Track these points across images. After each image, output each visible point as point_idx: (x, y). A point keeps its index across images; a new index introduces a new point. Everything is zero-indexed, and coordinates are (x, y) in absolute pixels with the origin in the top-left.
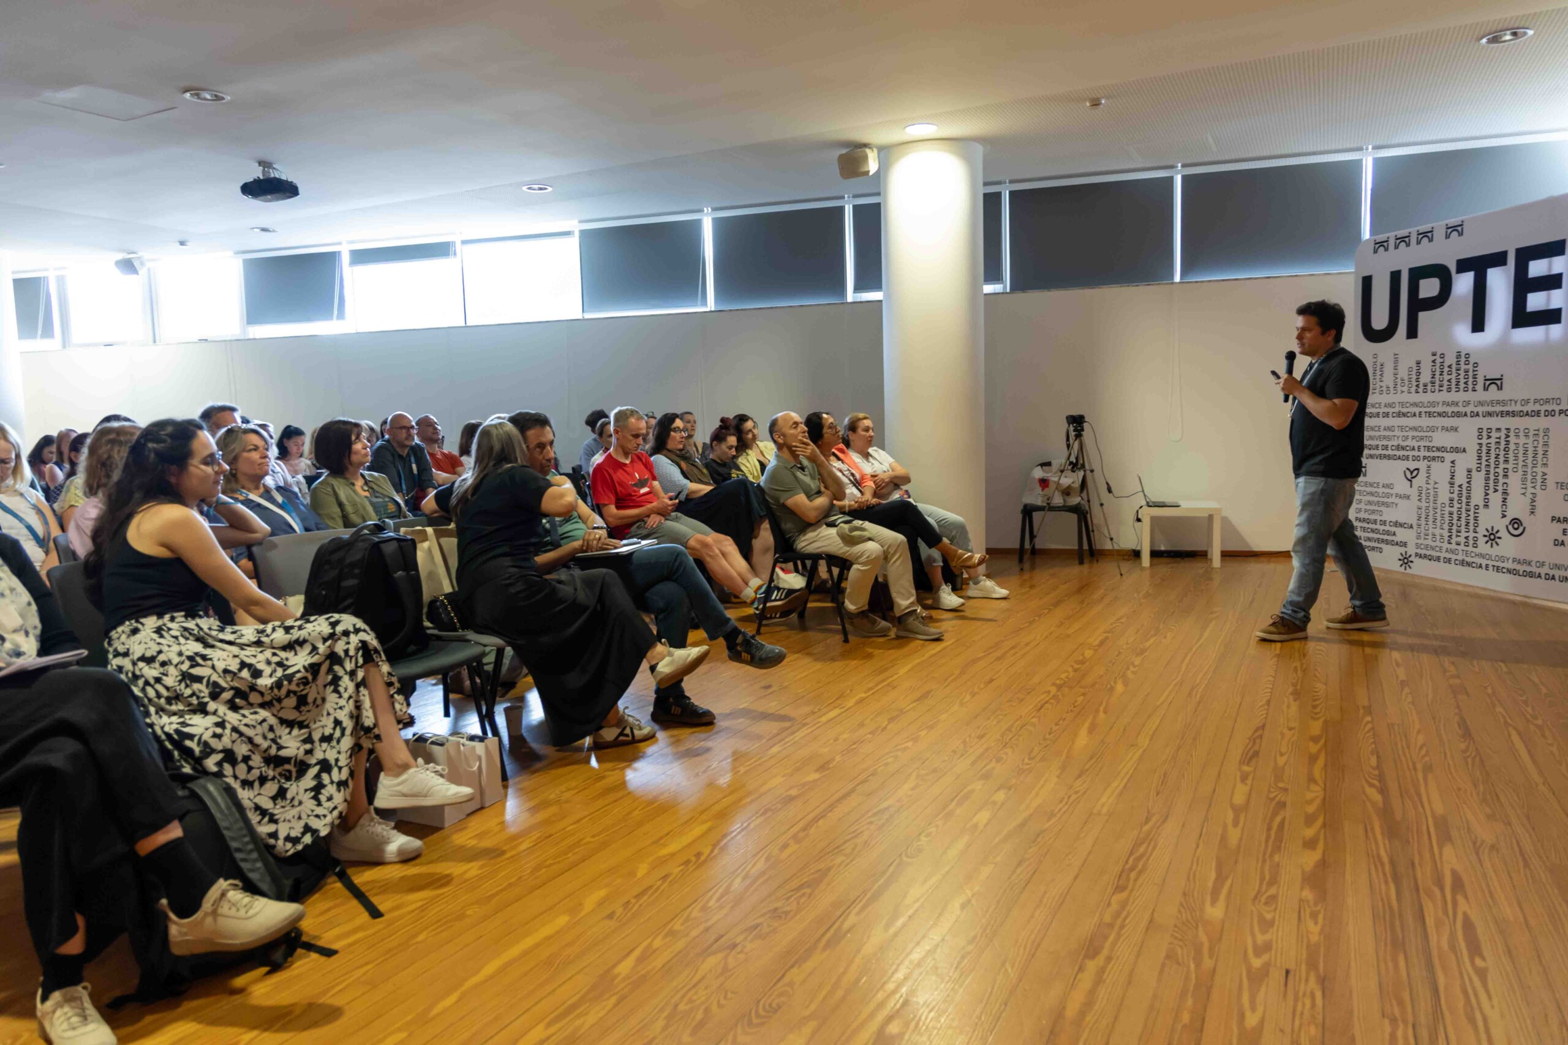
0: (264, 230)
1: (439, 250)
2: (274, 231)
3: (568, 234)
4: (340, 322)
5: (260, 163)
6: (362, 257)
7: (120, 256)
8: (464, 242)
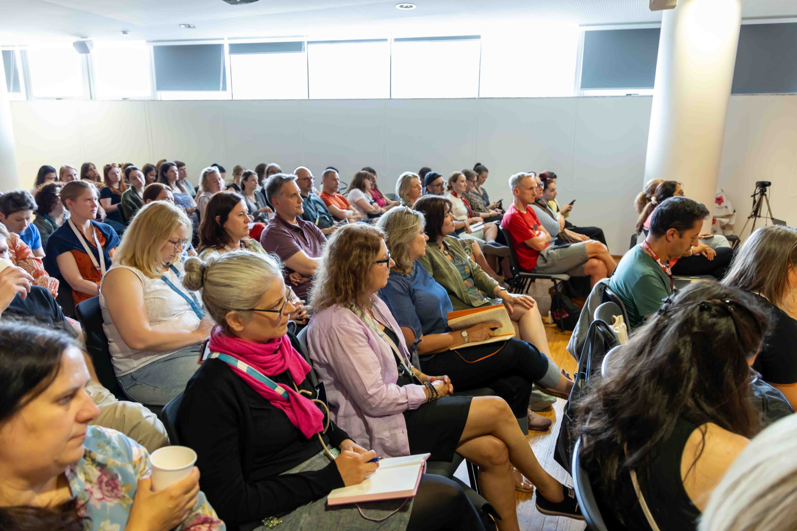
0: (189, 27)
1: (296, 47)
2: (194, 27)
4: (224, 92)
6: (237, 48)
7: (76, 39)
8: (310, 42)
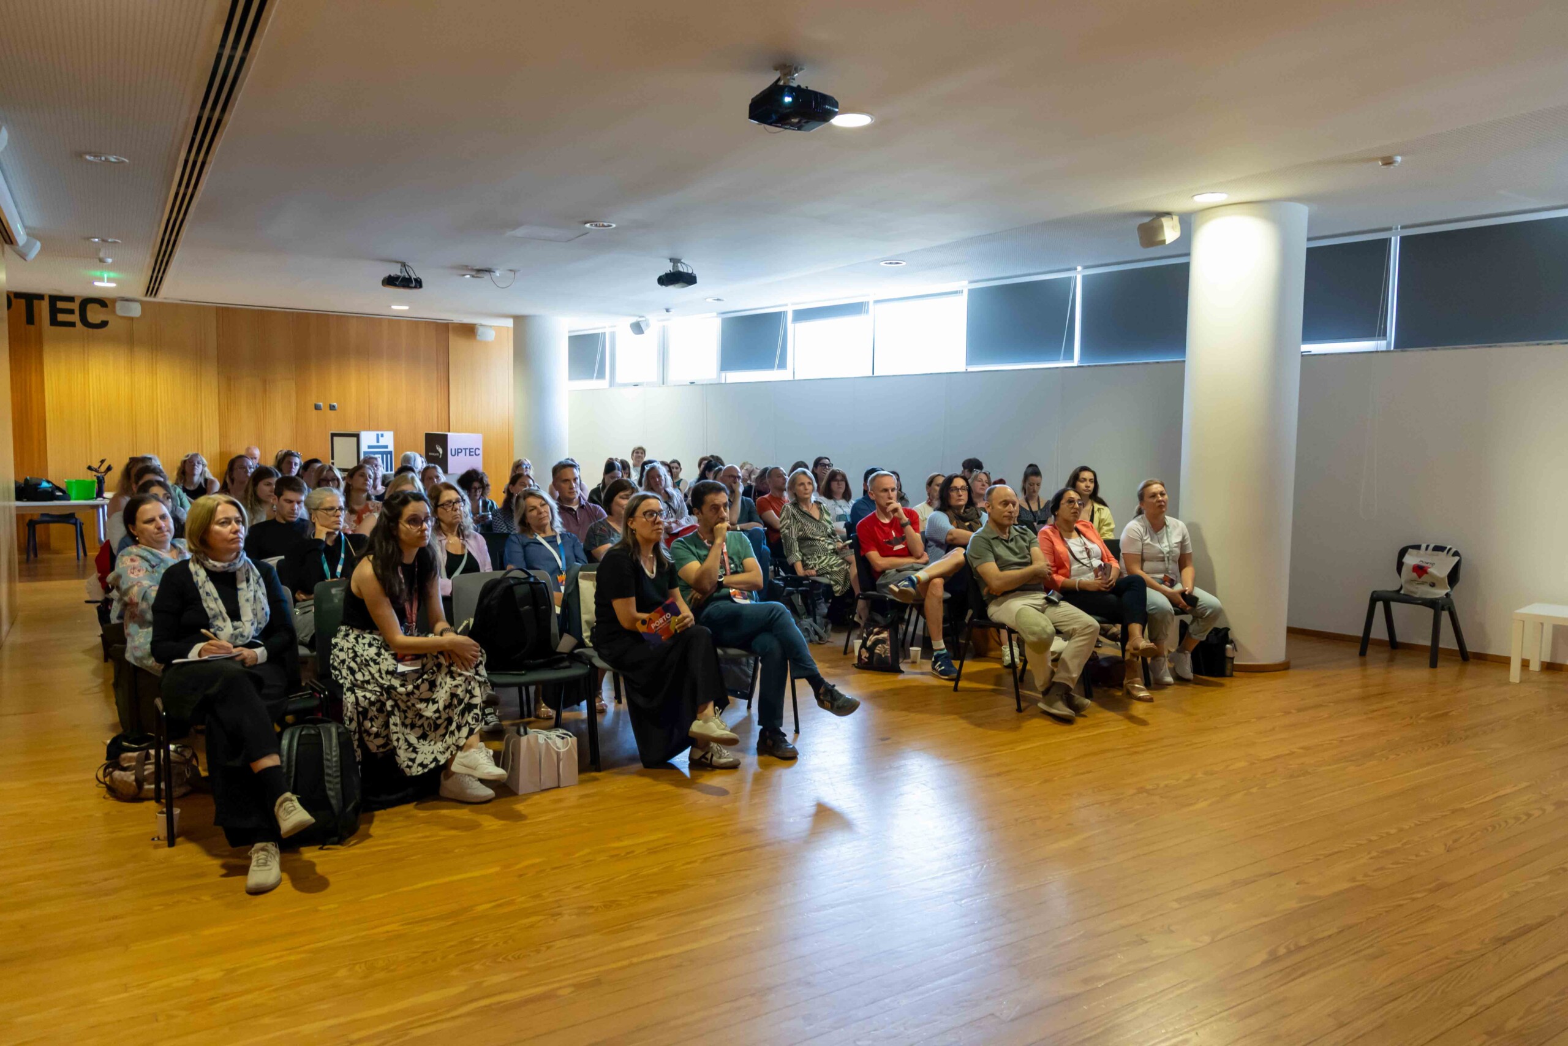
1: (855, 308)
3: (956, 292)
4: (784, 371)
5: (671, 260)
6: (803, 315)
8: (876, 302)
